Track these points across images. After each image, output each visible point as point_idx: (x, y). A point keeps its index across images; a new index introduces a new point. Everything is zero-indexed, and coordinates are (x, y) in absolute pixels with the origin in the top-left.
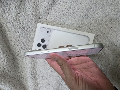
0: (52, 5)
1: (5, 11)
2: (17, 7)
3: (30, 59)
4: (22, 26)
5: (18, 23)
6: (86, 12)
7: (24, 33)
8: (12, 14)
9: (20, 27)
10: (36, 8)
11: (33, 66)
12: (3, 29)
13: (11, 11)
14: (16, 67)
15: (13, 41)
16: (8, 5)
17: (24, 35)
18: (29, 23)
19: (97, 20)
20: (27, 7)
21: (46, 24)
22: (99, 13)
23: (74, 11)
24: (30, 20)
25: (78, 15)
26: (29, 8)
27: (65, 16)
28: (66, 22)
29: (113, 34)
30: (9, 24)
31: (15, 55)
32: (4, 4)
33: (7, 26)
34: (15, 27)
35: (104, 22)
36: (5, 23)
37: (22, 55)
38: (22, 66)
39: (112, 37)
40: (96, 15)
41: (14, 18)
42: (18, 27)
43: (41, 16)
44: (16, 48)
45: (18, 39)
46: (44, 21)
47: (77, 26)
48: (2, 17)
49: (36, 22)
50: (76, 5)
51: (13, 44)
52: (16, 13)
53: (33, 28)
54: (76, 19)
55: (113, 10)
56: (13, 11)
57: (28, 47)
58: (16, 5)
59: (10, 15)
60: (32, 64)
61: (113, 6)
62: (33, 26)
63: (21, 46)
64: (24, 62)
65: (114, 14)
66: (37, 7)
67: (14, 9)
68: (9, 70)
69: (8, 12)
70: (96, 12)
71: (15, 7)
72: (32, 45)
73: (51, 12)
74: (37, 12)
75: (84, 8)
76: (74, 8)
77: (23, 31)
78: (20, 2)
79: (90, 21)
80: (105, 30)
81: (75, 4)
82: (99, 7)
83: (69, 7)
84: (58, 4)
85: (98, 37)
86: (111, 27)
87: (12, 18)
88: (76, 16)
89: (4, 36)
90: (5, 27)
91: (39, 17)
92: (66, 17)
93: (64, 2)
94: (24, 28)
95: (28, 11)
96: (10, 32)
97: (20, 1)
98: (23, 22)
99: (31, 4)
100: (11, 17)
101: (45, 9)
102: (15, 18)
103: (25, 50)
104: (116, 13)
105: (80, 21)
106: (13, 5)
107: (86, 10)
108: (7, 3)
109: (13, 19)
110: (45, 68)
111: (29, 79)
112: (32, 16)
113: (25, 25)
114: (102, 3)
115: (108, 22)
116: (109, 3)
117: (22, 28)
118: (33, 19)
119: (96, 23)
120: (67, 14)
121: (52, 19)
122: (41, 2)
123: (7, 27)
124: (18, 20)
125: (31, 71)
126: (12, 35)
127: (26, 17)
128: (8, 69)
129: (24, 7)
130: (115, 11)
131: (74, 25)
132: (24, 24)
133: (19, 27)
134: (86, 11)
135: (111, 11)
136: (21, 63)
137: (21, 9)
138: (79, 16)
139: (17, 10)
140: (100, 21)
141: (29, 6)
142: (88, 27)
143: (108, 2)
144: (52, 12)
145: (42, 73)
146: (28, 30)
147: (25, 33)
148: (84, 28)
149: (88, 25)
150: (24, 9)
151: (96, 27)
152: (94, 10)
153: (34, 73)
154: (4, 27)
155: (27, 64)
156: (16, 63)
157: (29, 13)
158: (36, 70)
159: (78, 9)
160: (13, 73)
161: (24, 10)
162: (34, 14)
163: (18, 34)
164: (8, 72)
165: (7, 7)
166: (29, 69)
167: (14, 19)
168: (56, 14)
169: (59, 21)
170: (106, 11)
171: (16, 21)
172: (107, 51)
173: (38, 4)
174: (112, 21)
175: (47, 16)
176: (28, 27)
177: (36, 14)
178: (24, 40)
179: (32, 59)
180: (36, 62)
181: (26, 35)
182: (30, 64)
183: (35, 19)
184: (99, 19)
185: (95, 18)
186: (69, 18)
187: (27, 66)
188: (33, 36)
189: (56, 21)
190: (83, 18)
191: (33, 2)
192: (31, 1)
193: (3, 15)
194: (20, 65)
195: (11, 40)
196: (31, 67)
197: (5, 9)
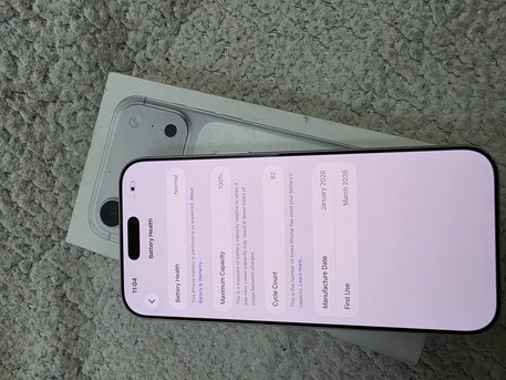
3: (49, 298)
6: (416, 22)
7: (17, 126)
11: (66, 345)
17: (17, 140)
18: (57, 66)
19: (479, 71)
22: (494, 27)
23: (340, 12)
24: (58, 51)
25: (364, 35)
27: (282, 39)
28: (288, 79)
40: (472, 41)
43: (131, 34)
46: (151, 67)
47: (357, 103)
49: (103, 67)
53: (82, 102)
54: (347, 62)
57: (39, 218)
60: (62, 329)
62: (81, 88)
70: (475, 25)
72: (66, 210)
73: (194, 14)
74: (112, 6)
77: (9, 116)
79: (436, 75)
88: (347, 41)
91: (118, 38)
92: (290, 44)
94: (22, 99)
98: (14, 58)
103: (19, 241)
105: (375, 74)
110: (146, 357)
112: (73, 24)
113: (23, 80)
118: (84, 45)
119: (474, 86)
120: (297, 30)
121: (204, 59)
127: (32, 24)
131: (334, 97)
132: (20, 73)
134: (418, 14)
138: (370, 41)
142: (420, 111)
144: (204, 17)
147: (25, 129)
148: (396, 114)
149: (422, 99)
151: (475, 115)
152: (462, 11)
155: (24, 329)
158: (86, 368)
162: (87, 12)
166: (35, 367)
168: (224, 25)
169: (244, 68)
175: (169, 38)
176: (43, 92)
177: (101, 13)
178: (13, 176)
179: (64, 296)
180: (89, 316)
181: (29, 147)
182: (48, 334)
183: (93, 44)
184: (492, 67)
185: (468, 61)
186: (307, 52)
187: (26, 347)
188: (76, 153)
189: (223, 70)
190: (391, 54)
196: (50, 350)
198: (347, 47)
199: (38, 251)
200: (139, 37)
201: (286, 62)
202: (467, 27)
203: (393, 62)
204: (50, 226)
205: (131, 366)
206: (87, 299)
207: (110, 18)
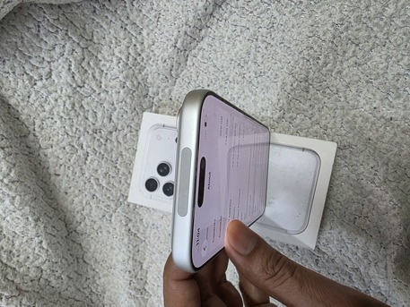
0: (185, 50)
1: (35, 84)
2: (72, 68)
3: (123, 231)
4: (92, 127)
5: (80, 119)
6: (303, 72)
7: (99, 146)
8: (59, 91)
9: (85, 129)
10: (134, 64)
11: (134, 255)
12: (33, 141)
13: (56, 81)
14: (79, 260)
15: (65, 178)
16: (45, 63)
17: (100, 153)
18: (116, 113)
19: (341, 94)
20: (104, 65)
21: (169, 114)
22: (347, 69)
23: (262, 66)
24: (116, 105)
25: (276, 80)
26: (114, 65)
27: (232, 84)
29: (397, 139)
30: (49, 124)
31: (74, 222)
32: (33, 61)
33: (43, 129)
34: (70, 133)
35: (364, 101)
36: (38, 122)
37: (96, 219)
38: (98, 256)
39: (397, 149)
40: (336, 79)
41: (65, 102)
42: (80, 131)
43: (150, 89)
44: (76, 200)
45: (81, 169)
46: (162, 104)
47: (276, 116)
48: (26, 103)
49: (139, 110)
50: (266, 48)
51: (64, 185)
52: (71, 86)
53: (129, 128)
54: (268, 95)
55: (394, 59)
56: (62, 81)
57: (113, 191)
58: (70, 62)
59: (54, 95)
60: (131, 246)
61: (391, 46)
62: (128, 122)
63: (92, 191)
64: (103, 243)
65: (399, 74)
66: (139, 59)
67: (64, 74)
68: (57, 274)
69: (44, 86)
70: (336, 70)
71: (67, 68)
72: (126, 185)
73: (183, 73)
74: (140, 78)
75: (296, 58)
76: (259, 59)
77: (96, 142)
78: (83, 51)
79: (317, 99)
80: (369, 125)
81: (263, 46)
82: (345, 52)
83: (244, 56)
84: (205, 47)
85: (348, 151)
86: (388, 117)
87: (60, 102)
88: (267, 84)
89: (36, 163)
90: (37, 134)
91: (144, 93)
92: (237, 87)
93: (226, 39)
94: (100, 132)
95: (109, 76)
96: (54, 148)
97: (83, 48)
98: (95, 113)
99: (117, 54)
100: (56, 100)
101: (165, 64)
102: (68, 102)
103: (105, 204)
104: (402, 71)
105: (284, 101)
106: (60, 61)
107: (301, 63)
108: (42, 56)
109: (62, 107)
111: (123, 300)
112: (122, 91)
113: (100, 123)
114: (352, 38)
115: (378, 102)
116: (376, 37)
117: (91, 132)
118: (128, 100)
119: (338, 103)
120: (240, 79)
122: (151, 43)
123: (43, 133)
124: (78, 110)
125: (130, 272)
126: (61, 156)
127: (102, 95)
129: (97, 65)
130: (400, 63)
131: (263, 114)
132: (99, 120)
133: (82, 129)
134: (303, 68)
135: (385, 64)
136: (93, 247)
137: (86, 71)
138: (280, 84)
139: (73, 77)
140: (349, 98)
141: (112, 61)
142: (310, 119)
143: (373, 35)
144: (188, 75)
146: (113, 139)
147: (103, 147)
148: (297, 121)
149: (310, 112)
150: (97, 71)
151: (339, 119)
152: (329, 63)
153: (138, 277)
154: (35, 135)
155: (112, 248)
156: (78, 247)
157: (113, 83)
158: (145, 266)
159: (273, 61)
160: (69, 283)
161: (97, 75)
162: (128, 84)
163: (80, 152)
164: (54, 281)
165: (40, 71)
166: (120, 267)
167: (64, 106)
168: (200, 78)
170: (369, 63)
171: (72, 113)
172: (381, 197)
173: (142, 51)
174: (393, 95)
175: (170, 88)
176: (110, 127)
177: (135, 82)
178: (99, 172)
179: (130, 230)
180: (143, 239)
181: (106, 155)
182: (125, 249)
183: (132, 99)
184: (347, 92)
185: (334, 89)
186: (246, 90)
187: (114, 257)
188: (128, 155)
190: (291, 90)
191: (123, 47)
192: (116, 43)
193: (29, 97)
194: (89, 255)
195: (59, 175)
196: (126, 258)
197: (36, 78)
198: (267, 87)
199: (114, 208)
200: (155, 90)
201: (236, 96)
202: (332, 71)
203: (293, 93)
204: (119, 194)
206: (141, 231)
207: (139, 83)
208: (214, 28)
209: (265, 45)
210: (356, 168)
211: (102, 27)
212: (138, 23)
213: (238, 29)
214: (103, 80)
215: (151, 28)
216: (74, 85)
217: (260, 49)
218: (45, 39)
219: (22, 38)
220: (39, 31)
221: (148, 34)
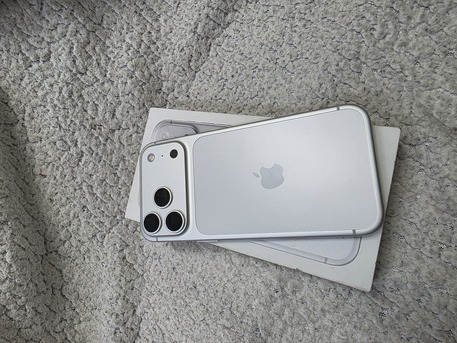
0: (208, 38)
1: (31, 66)
2: (74, 50)
3: (115, 258)
4: (90, 121)
5: (77, 110)
6: (353, 47)
7: (97, 146)
8: (56, 77)
9: (81, 122)
10: (146, 55)
11: (126, 292)
12: (20, 132)
13: (54, 64)
14: (56, 292)
15: (52, 181)
16: (44, 44)
17: (97, 154)
18: (120, 108)
19: (407, 73)
20: (112, 52)
22: (414, 41)
23: (299, 48)
24: (121, 99)
25: (316, 61)
26: (122, 52)
27: (261, 72)
28: (267, 97)
30: (41, 114)
31: (57, 240)
32: (30, 41)
33: (32, 118)
34: (63, 125)
35: (442, 79)
36: (28, 110)
37: (85, 239)
38: (82, 291)
40: (399, 53)
41: (61, 89)
42: (75, 124)
43: (165, 84)
44: (63, 210)
45: (73, 172)
46: (178, 103)
48: (17, 86)
49: (148, 105)
50: (305, 25)
51: (49, 190)
52: (71, 71)
53: (135, 128)
54: (306, 80)
56: (60, 64)
57: (109, 205)
58: (73, 44)
59: (49, 80)
60: (123, 281)
62: (135, 120)
63: (83, 201)
64: (90, 272)
66: (153, 48)
67: (63, 57)
68: (19, 302)
69: (40, 69)
70: (399, 42)
71: (67, 50)
72: (125, 198)
73: (204, 65)
74: (152, 68)
75: (342, 31)
76: (296, 39)
77: (93, 140)
78: (88, 34)
79: (374, 80)
81: (300, 24)
82: (409, 18)
83: (277, 37)
84: (232, 33)
87: (56, 88)
88: (306, 67)
89: (19, 158)
90: (26, 124)
91: (156, 87)
92: (267, 75)
93: (255, 22)
94: (100, 129)
95: (116, 64)
96: (43, 142)
97: (89, 31)
98: (96, 105)
99: (128, 40)
100: (51, 86)
101: (182, 54)
102: (65, 89)
103: (97, 220)
105: (327, 85)
106: (61, 42)
107: (349, 35)
108: (42, 35)
109: (57, 94)
110: (178, 302)
112: (129, 81)
113: (101, 118)
117: (88, 127)
118: (136, 93)
119: (404, 84)
120: (271, 65)
121: (211, 93)
122: (168, 30)
123: (33, 123)
124: (76, 99)
125: (117, 315)
126: (50, 153)
127: (106, 85)
128: (15, 296)
129: (103, 51)
131: (299, 105)
132: (99, 114)
133: (77, 122)
136: (76, 277)
137: (90, 57)
138: (321, 64)
139: (74, 61)
140: (420, 76)
141: (121, 48)
144: (210, 66)
145: (163, 328)
146: (115, 139)
147: (102, 147)
149: (364, 99)
150: (103, 58)
151: (406, 103)
152: (387, 34)
153: (128, 324)
154: (23, 125)
155: (99, 280)
156: (57, 273)
157: (120, 72)
158: (139, 311)
159: (313, 39)
160: (36, 319)
161: (102, 62)
162: (137, 73)
163: (73, 150)
164: (14, 311)
165: (38, 52)
166: (106, 307)
167: (60, 93)
168: (224, 69)
169: (237, 94)
170: (445, 29)
171: (68, 103)
173: (157, 39)
175: (188, 83)
176: (112, 124)
177: (146, 73)
178: (94, 177)
179: (124, 258)
180: (141, 273)
181: (104, 158)
182: (114, 283)
183: (141, 92)
184: (417, 69)
185: (397, 67)
186: (279, 78)
187: (101, 294)
188: (132, 161)
189: (224, 98)
190: (337, 71)
191: (135, 34)
192: (128, 29)
193: (22, 80)
194: (70, 287)
195: (45, 176)
196: (115, 295)
197: (31, 58)
198: (306, 71)
199: (108, 226)
200: (170, 84)
201: (265, 87)
202: (393, 44)
203: (339, 75)
204: (116, 210)
205: (169, 308)
206: (139, 261)
207: (151, 75)
208: (242, 11)
209: (303, 22)
210: (436, 170)
211: (113, 11)
212: (155, 9)
213: (271, 9)
214: (109, 68)
215: (169, 14)
216: (74, 71)
217: (296, 29)
218: (47, 18)
219: (23, 14)
220: (41, 9)
221: (165, 21)
